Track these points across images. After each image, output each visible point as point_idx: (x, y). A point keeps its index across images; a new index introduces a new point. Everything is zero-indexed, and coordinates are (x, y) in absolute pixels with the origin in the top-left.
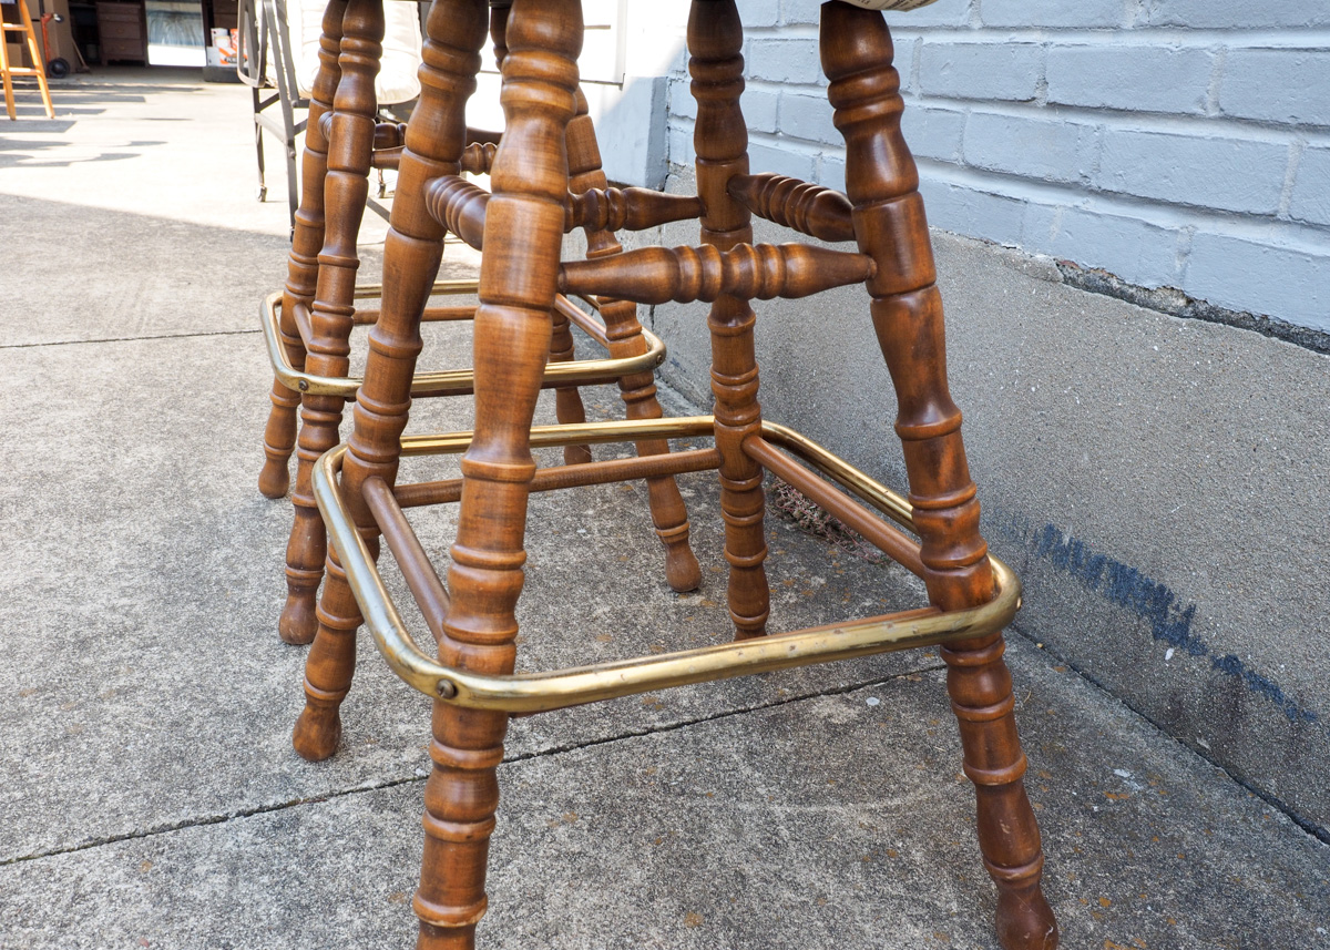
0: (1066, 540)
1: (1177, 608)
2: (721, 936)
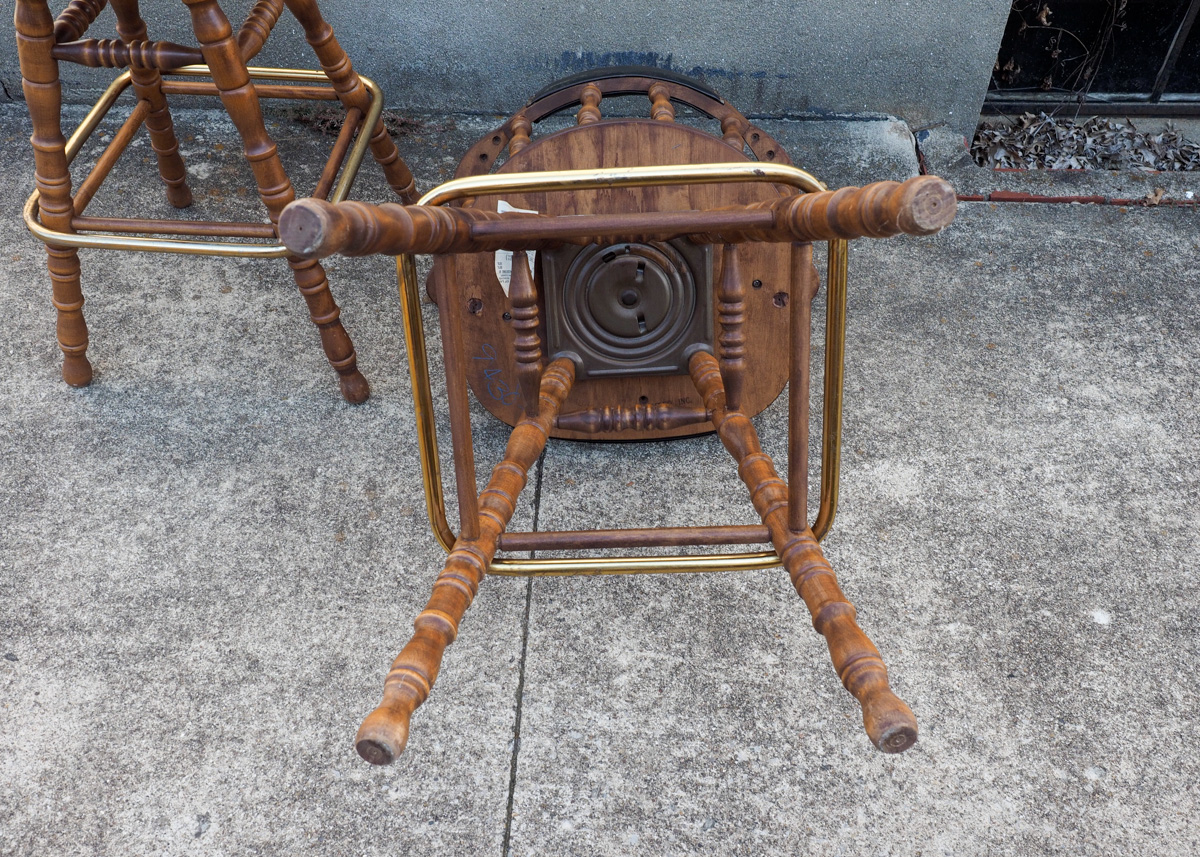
0: (580, 55)
1: (662, 59)
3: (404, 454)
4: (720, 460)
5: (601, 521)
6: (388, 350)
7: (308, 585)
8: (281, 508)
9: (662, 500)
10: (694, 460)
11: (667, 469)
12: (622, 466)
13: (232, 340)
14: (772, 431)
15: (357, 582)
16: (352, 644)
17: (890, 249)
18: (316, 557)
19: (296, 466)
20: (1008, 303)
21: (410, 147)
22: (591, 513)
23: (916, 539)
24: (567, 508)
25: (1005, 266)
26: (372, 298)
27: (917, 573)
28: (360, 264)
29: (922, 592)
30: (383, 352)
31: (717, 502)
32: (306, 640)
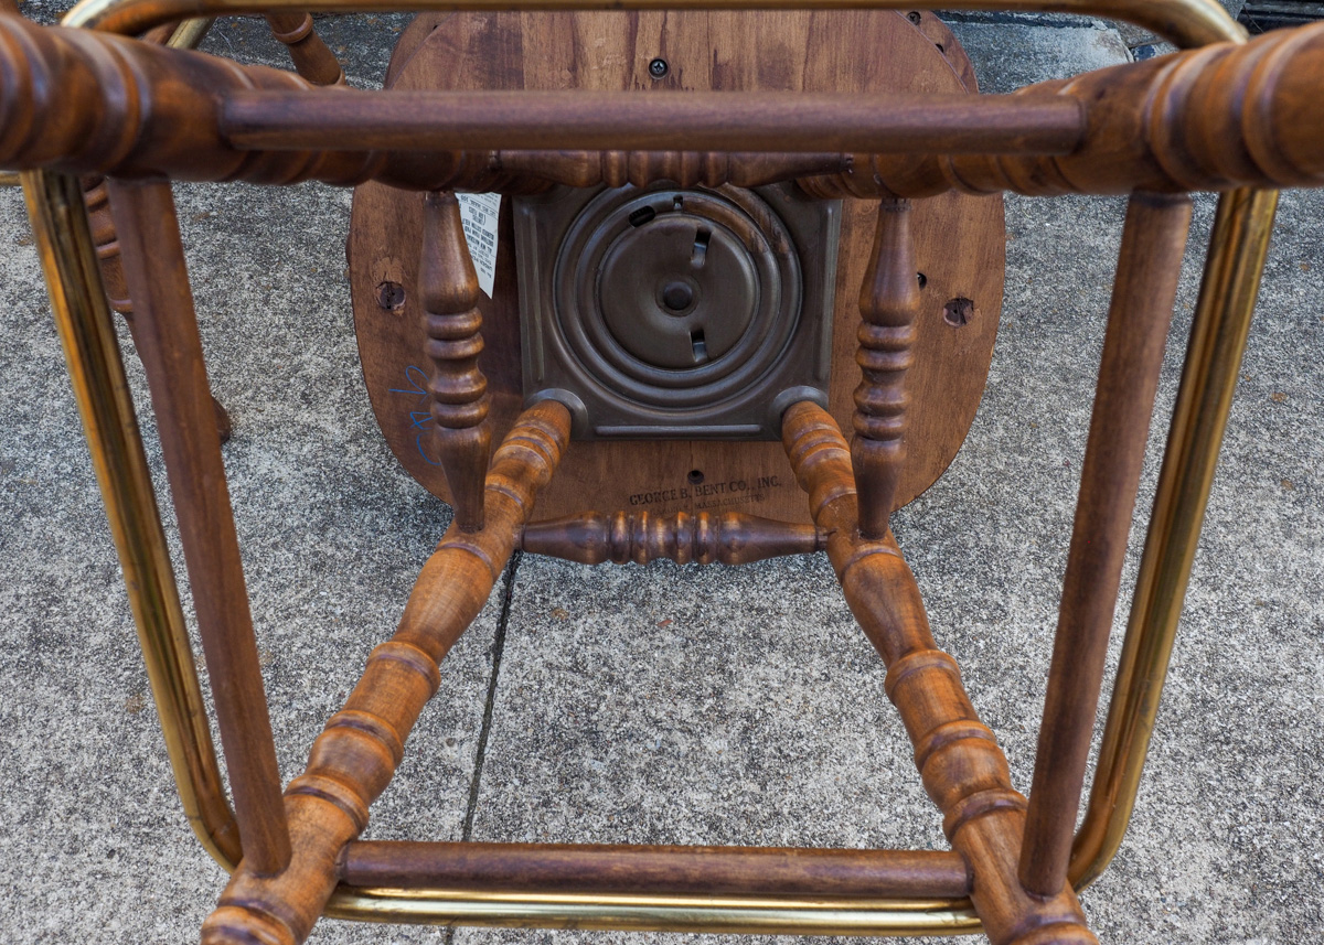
3: (275, 546)
4: (824, 583)
5: (608, 693)
6: (275, 355)
7: (59, 800)
8: (39, 641)
9: (720, 656)
10: (778, 581)
11: (730, 597)
12: (652, 587)
13: (18, 326)
14: (915, 534)
15: (152, 797)
16: (119, 934)
17: (1103, 226)
18: (84, 742)
19: (81, 560)
20: (1299, 324)
21: (358, 30)
22: (592, 677)
23: (1175, 755)
24: (549, 665)
25: (1290, 262)
26: (261, 265)
27: (1180, 827)
28: (252, 208)
29: (1191, 868)
30: (266, 359)
31: (817, 665)
32: (33, 922)
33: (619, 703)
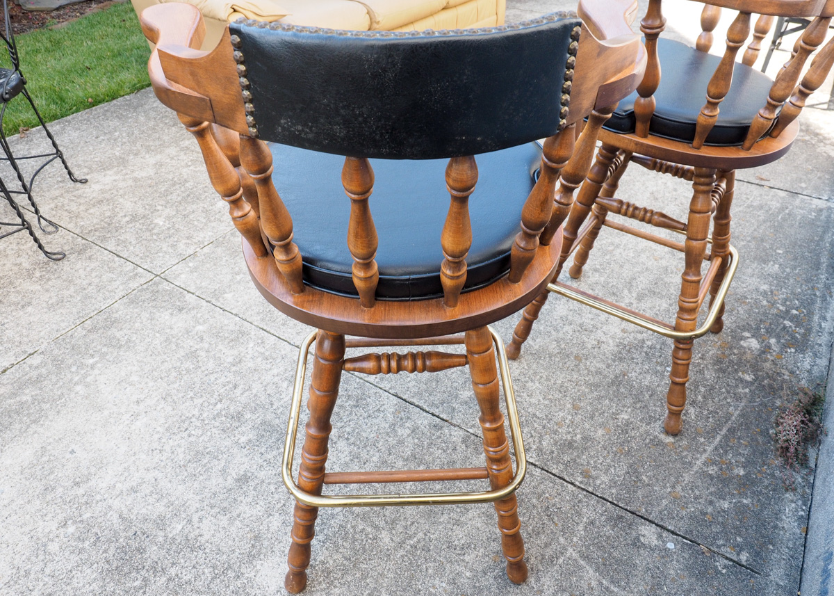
2: (497, 571)
5: (366, 414)
22: (373, 412)
23: (234, 552)
24: (383, 405)
27: (218, 535)
29: (208, 528)
33: (361, 415)
